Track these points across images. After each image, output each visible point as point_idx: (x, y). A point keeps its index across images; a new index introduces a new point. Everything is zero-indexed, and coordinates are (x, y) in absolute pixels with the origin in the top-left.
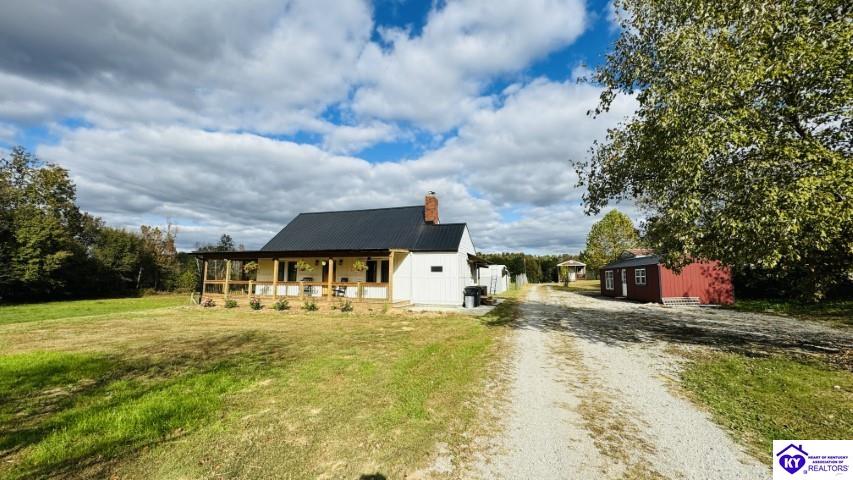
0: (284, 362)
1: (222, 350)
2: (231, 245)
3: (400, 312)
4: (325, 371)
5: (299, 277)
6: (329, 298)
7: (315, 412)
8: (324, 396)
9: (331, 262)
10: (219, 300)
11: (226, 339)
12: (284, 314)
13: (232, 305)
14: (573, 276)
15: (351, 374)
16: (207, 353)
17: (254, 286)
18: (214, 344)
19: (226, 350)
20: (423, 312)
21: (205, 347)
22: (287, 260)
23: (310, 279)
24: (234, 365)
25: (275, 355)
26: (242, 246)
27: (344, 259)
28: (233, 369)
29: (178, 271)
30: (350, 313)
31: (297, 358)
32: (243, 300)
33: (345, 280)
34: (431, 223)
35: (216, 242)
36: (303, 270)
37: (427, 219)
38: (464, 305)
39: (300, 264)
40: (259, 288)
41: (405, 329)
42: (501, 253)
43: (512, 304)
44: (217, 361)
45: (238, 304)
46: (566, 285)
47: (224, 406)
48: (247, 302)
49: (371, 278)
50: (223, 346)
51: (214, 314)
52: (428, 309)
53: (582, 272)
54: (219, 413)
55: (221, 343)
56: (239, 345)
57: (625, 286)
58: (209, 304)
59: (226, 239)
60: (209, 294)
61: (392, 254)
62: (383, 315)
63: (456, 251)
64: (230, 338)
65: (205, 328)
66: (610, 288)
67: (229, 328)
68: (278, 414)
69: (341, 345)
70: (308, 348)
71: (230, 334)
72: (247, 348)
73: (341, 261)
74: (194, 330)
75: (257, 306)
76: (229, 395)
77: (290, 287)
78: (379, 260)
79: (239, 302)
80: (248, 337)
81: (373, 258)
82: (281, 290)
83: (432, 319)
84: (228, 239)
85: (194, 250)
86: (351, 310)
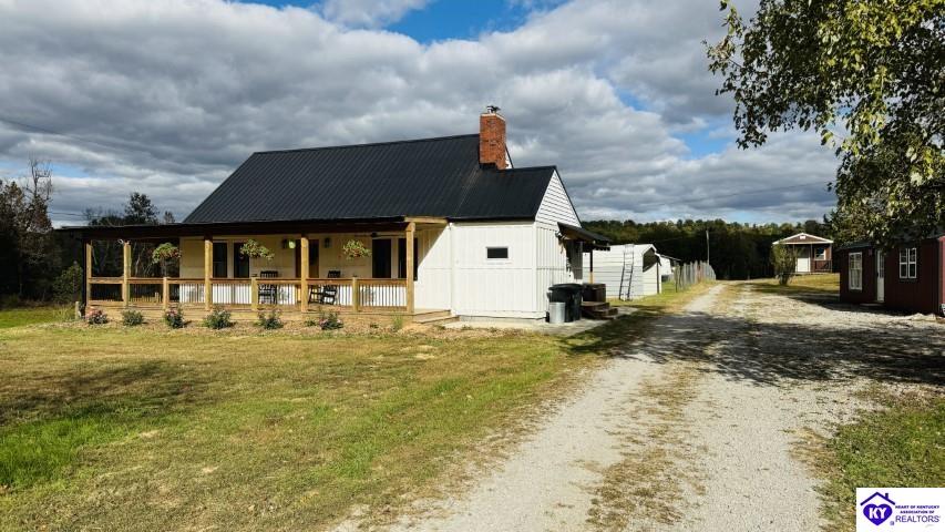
0: (191, 405)
1: (99, 389)
2: (149, 213)
3: (423, 329)
4: (250, 421)
5: (254, 270)
6: (303, 308)
7: (207, 470)
8: (230, 452)
9: (304, 243)
10: (113, 311)
11: (108, 374)
12: (221, 334)
13: (134, 321)
14: (803, 265)
15: (293, 423)
16: (73, 392)
17: (174, 288)
18: (87, 381)
19: (105, 389)
20: (465, 329)
21: (74, 385)
22: (230, 240)
23: (275, 274)
24: (109, 411)
25: (180, 397)
26: (168, 215)
27: (334, 236)
28: (106, 415)
29: (58, 261)
30: (336, 332)
31: (214, 401)
32: (155, 310)
33: (335, 274)
34: (492, 166)
35: (121, 207)
36: (257, 256)
37: (482, 160)
38: (548, 319)
39: (250, 246)
40: (185, 292)
41: (420, 356)
42: (675, 221)
43: (650, 317)
44: (86, 404)
45: (146, 318)
46: (784, 283)
47: (77, 462)
48: (159, 315)
49: (381, 271)
50: (102, 384)
51: (104, 336)
52: (475, 325)
53: (825, 256)
54: (66, 469)
55: (100, 379)
56: (126, 383)
57: (881, 282)
58: (98, 320)
59: (141, 202)
60: (96, 302)
61: (412, 228)
62: (391, 336)
63: (531, 219)
64: (116, 372)
65: (83, 357)
66: (856, 284)
67: (120, 356)
68: (151, 473)
69: (300, 382)
70: (239, 386)
71: (120, 365)
72: (138, 387)
73: (327, 240)
74: (64, 360)
75: (176, 322)
76: (90, 448)
77: (238, 288)
78: (394, 236)
79: (148, 315)
80: (148, 370)
81: (382, 235)
82: (222, 294)
83: (474, 341)
84: (144, 200)
85: (83, 224)
86: (339, 326)
